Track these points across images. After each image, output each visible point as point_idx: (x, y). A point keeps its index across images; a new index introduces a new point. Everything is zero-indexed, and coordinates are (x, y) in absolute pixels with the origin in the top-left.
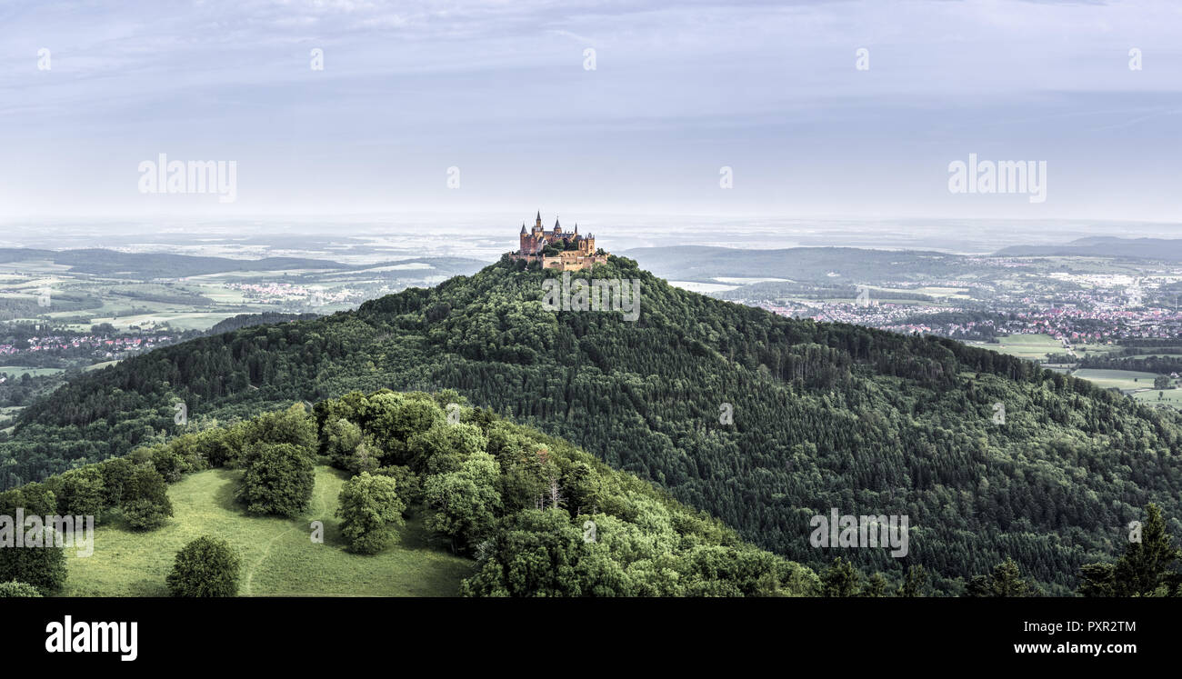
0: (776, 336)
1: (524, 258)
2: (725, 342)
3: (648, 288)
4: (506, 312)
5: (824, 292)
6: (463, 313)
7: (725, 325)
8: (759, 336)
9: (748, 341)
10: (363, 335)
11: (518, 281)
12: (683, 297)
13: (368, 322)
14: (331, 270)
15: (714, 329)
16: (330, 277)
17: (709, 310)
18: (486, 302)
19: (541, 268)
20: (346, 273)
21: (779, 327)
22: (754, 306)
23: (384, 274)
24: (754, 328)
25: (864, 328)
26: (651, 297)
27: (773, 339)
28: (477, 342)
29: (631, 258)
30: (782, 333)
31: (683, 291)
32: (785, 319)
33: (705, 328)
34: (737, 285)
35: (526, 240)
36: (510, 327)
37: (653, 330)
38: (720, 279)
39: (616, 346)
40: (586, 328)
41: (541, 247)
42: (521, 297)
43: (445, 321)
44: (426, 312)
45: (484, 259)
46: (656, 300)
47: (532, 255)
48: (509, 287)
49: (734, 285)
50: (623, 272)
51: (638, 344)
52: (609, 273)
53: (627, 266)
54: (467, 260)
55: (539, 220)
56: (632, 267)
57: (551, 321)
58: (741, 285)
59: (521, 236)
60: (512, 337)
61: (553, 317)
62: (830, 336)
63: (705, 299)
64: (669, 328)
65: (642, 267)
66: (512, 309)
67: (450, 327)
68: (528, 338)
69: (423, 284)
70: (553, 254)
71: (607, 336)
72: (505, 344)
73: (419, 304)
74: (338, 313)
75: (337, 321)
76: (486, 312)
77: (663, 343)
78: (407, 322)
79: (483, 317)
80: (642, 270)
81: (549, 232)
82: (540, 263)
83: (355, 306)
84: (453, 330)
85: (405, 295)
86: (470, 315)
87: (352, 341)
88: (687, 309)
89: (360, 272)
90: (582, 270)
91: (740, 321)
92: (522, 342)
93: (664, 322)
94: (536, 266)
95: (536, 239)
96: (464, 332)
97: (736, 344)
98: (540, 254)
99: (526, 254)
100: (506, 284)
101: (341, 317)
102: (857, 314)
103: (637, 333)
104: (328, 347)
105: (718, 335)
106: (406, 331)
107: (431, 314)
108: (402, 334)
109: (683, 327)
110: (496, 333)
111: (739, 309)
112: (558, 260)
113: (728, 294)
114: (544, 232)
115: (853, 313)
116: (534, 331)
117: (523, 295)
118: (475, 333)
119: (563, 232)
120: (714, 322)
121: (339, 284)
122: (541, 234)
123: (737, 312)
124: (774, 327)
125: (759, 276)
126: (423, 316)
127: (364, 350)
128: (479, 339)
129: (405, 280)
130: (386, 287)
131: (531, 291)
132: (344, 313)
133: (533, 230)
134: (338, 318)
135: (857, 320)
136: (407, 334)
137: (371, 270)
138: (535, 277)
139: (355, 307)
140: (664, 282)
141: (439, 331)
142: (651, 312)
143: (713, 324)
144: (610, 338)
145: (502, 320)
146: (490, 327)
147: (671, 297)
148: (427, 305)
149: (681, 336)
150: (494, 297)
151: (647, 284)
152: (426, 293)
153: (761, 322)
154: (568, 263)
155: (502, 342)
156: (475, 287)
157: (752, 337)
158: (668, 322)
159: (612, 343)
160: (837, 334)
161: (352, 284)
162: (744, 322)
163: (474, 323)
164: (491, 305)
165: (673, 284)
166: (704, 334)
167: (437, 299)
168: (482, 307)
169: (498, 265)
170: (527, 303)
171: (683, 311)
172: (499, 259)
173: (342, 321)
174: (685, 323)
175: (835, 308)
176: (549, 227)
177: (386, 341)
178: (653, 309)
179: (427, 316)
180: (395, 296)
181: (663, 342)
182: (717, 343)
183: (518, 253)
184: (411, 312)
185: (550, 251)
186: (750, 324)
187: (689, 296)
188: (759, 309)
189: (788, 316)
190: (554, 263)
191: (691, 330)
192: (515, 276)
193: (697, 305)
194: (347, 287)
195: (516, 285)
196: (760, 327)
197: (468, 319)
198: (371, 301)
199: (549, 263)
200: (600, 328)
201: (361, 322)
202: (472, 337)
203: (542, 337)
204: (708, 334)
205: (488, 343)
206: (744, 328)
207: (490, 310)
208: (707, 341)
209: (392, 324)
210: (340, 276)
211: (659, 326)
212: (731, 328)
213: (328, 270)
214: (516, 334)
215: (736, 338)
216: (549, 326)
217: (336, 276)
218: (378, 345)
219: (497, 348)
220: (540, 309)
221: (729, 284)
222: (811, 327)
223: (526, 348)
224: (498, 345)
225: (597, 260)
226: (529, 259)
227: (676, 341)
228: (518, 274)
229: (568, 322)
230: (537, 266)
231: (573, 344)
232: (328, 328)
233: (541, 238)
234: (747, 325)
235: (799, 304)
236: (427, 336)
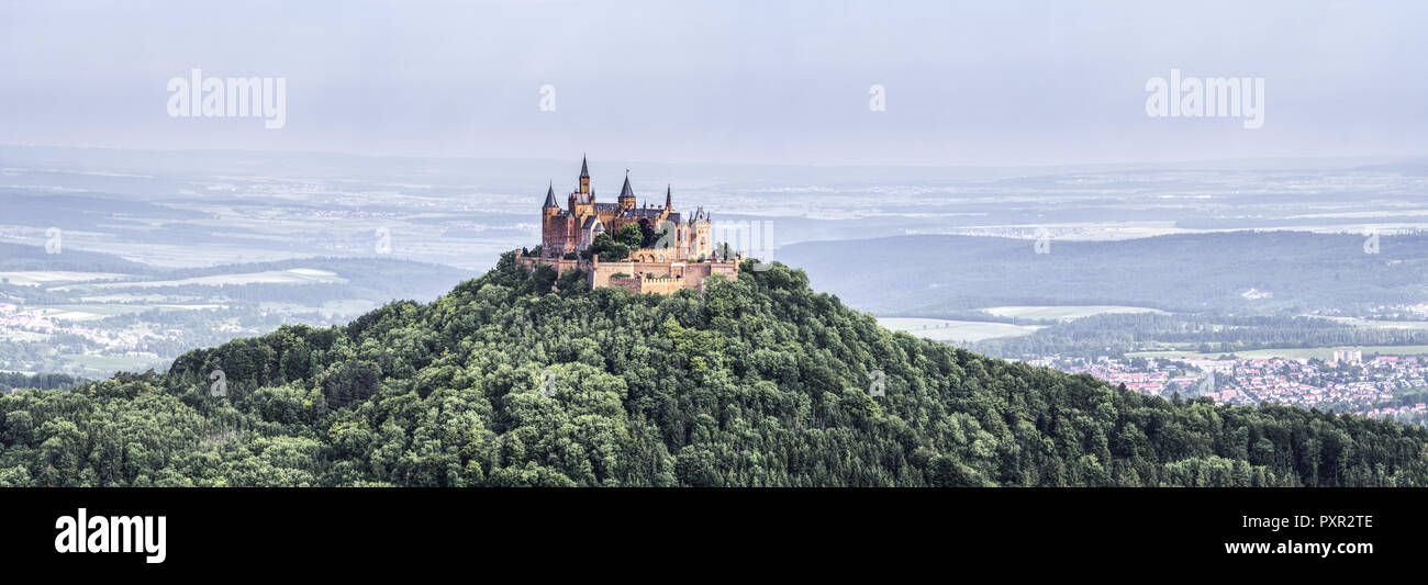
0: (1127, 442)
1: (550, 263)
2: (1012, 457)
3: (833, 334)
4: (506, 388)
5: (1233, 337)
6: (409, 388)
7: (1010, 419)
8: (1089, 444)
9: (1064, 456)
10: (176, 432)
11: (536, 315)
12: (912, 354)
13: (188, 401)
14: (111, 276)
15: (985, 427)
16: (106, 292)
17: (973, 382)
18: (462, 364)
19: (588, 288)
20: (145, 285)
21: (1135, 420)
22: (1076, 371)
23: (229, 290)
24: (1076, 425)
25: (1329, 417)
26: (840, 354)
27: (1121, 450)
28: (439, 457)
29: (793, 267)
30: (1142, 435)
31: (911, 340)
32: (1150, 402)
33: (965, 425)
34: (1035, 323)
35: (555, 224)
36: (517, 422)
37: (845, 432)
38: (995, 312)
39: (760, 470)
40: (690, 428)
41: (589, 239)
42: (542, 354)
43: (368, 404)
44: (325, 384)
45: (458, 266)
46: (850, 363)
47: (570, 257)
48: (514, 329)
49: (1030, 323)
50: (775, 298)
51: (811, 465)
52: (744, 301)
53: (785, 284)
54: (420, 264)
55: (584, 177)
56: (795, 284)
57: (610, 412)
58: (1043, 322)
59: (545, 214)
60: (520, 448)
61: (615, 400)
62: (1253, 436)
63: (962, 357)
64: (882, 426)
65: (817, 286)
66: (520, 380)
67: (377, 420)
68: (557, 449)
69: (319, 317)
70: (616, 255)
71: (738, 447)
72: (505, 464)
73: (308, 364)
74: (123, 377)
75: (117, 394)
76: (462, 386)
77: (867, 463)
78: (279, 404)
79: (456, 400)
80: (817, 292)
81: (609, 205)
82: (588, 276)
83: (161, 361)
84: (383, 426)
85: (277, 342)
86: (424, 392)
87: (150, 445)
88: (921, 381)
89: (175, 284)
90: (682, 294)
91: (1045, 406)
92: (544, 459)
93: (869, 413)
94: (577, 282)
95: (578, 220)
96: (410, 432)
97: (1037, 462)
98: (587, 256)
99: (555, 255)
100: (510, 322)
101: (128, 387)
102: (1313, 383)
103: (808, 439)
104: (96, 455)
105: (995, 442)
106: (276, 425)
107: (335, 388)
108: (267, 433)
109: (914, 425)
110: (485, 437)
111: (1042, 381)
112: (628, 269)
113: (1014, 345)
114: (596, 206)
115: (1303, 382)
116: (571, 435)
117: (547, 350)
118: (434, 436)
119: (639, 206)
120: (985, 410)
121: (127, 310)
122: (589, 210)
123: (1036, 387)
124: (1123, 420)
125: (1086, 303)
126: (316, 391)
127: (178, 467)
128: (444, 450)
129: (277, 308)
130: (234, 321)
131: (565, 339)
132: (134, 377)
133: (572, 201)
134: (121, 388)
135: (1313, 398)
136: (276, 433)
137: (201, 281)
138: (574, 308)
139: (161, 363)
140: (870, 320)
141: (353, 428)
142: (839, 390)
143: (982, 417)
144: (745, 452)
145: (498, 407)
146: (470, 423)
147: (886, 354)
148: (326, 367)
149: (909, 446)
150: (479, 350)
151: (829, 324)
152: (325, 339)
153: (1091, 408)
154: (650, 277)
155: (496, 458)
156: (438, 327)
157: (1075, 446)
158: (878, 414)
159: (749, 464)
160: (1270, 433)
161: (157, 311)
162: (1052, 410)
163: (434, 412)
164: (474, 371)
165: (888, 325)
166: (963, 439)
167: (350, 353)
168: (452, 374)
169: (492, 278)
170: (556, 366)
171: (914, 388)
172: (492, 264)
173: (131, 395)
174: (917, 415)
175: (1262, 371)
176: (608, 195)
177: (228, 449)
178: (844, 383)
179: (326, 392)
180: (253, 343)
181: (867, 458)
182: (992, 460)
183: (538, 252)
184: (290, 380)
185: (609, 250)
186: (1068, 416)
187: (926, 352)
188: (1086, 378)
189: (1154, 393)
190: (617, 276)
191: (931, 430)
192: (528, 305)
193: (945, 371)
194: (146, 317)
195: (530, 325)
196: (1090, 421)
197: (418, 401)
198: (198, 352)
199: (607, 276)
200: (722, 426)
201: (173, 400)
202: (429, 444)
203: (590, 448)
204: (971, 440)
205: (465, 460)
206: (1053, 424)
207: (470, 383)
208: (969, 456)
209: (245, 409)
210: (130, 291)
211: (859, 423)
212: (1024, 425)
213: (102, 276)
214: (530, 441)
215: (1035, 447)
216: (606, 422)
217: (120, 291)
218: (211, 456)
219: (486, 473)
220: (586, 383)
221: (1015, 321)
222: (1210, 418)
223: (552, 472)
224: (487, 466)
225: (716, 271)
226: (563, 267)
227: (897, 459)
228: (535, 299)
229: (649, 413)
230: (580, 282)
231: (659, 465)
232: (98, 411)
233: (590, 219)
234: (1062, 419)
235: (1180, 365)
236: (326, 439)
